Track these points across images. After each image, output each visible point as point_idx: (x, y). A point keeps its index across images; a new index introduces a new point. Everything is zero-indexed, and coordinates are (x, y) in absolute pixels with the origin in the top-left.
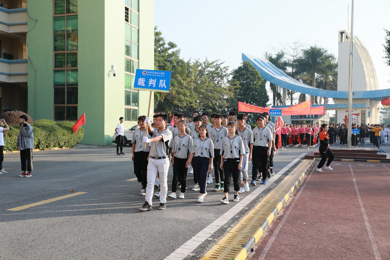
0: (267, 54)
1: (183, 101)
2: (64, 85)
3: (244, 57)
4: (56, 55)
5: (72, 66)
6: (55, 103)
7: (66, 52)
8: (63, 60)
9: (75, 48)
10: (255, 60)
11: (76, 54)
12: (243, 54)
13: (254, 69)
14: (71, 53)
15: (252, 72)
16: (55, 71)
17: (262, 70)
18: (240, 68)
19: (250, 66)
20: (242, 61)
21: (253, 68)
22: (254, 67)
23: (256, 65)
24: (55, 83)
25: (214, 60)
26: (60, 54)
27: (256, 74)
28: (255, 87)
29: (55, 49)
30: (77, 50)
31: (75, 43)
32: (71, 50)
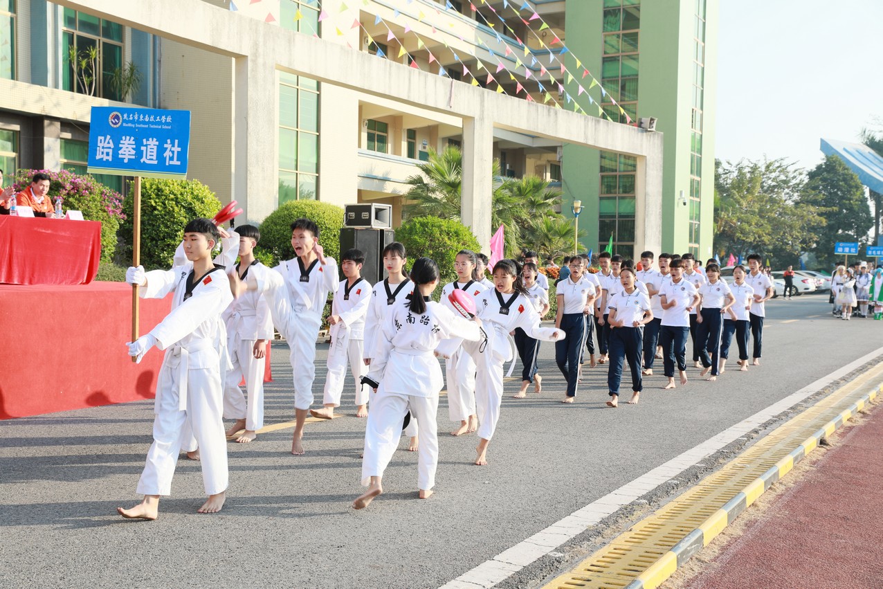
0: (865, 132)
1: (749, 233)
2: (615, 216)
3: (825, 146)
4: (603, 177)
5: (625, 192)
6: (600, 241)
7: (618, 173)
8: (612, 184)
9: (630, 168)
10: (845, 149)
11: (633, 177)
12: (822, 140)
13: (847, 169)
14: (624, 175)
15: (843, 174)
16: (601, 198)
17: (860, 169)
18: (819, 167)
19: (840, 165)
20: (822, 155)
21: (845, 169)
22: (846, 165)
23: (848, 162)
24: (600, 213)
25: (778, 158)
26: (608, 177)
27: (852, 178)
28: (850, 203)
29: (602, 169)
30: (635, 171)
31: (631, 162)
32: (624, 171)
